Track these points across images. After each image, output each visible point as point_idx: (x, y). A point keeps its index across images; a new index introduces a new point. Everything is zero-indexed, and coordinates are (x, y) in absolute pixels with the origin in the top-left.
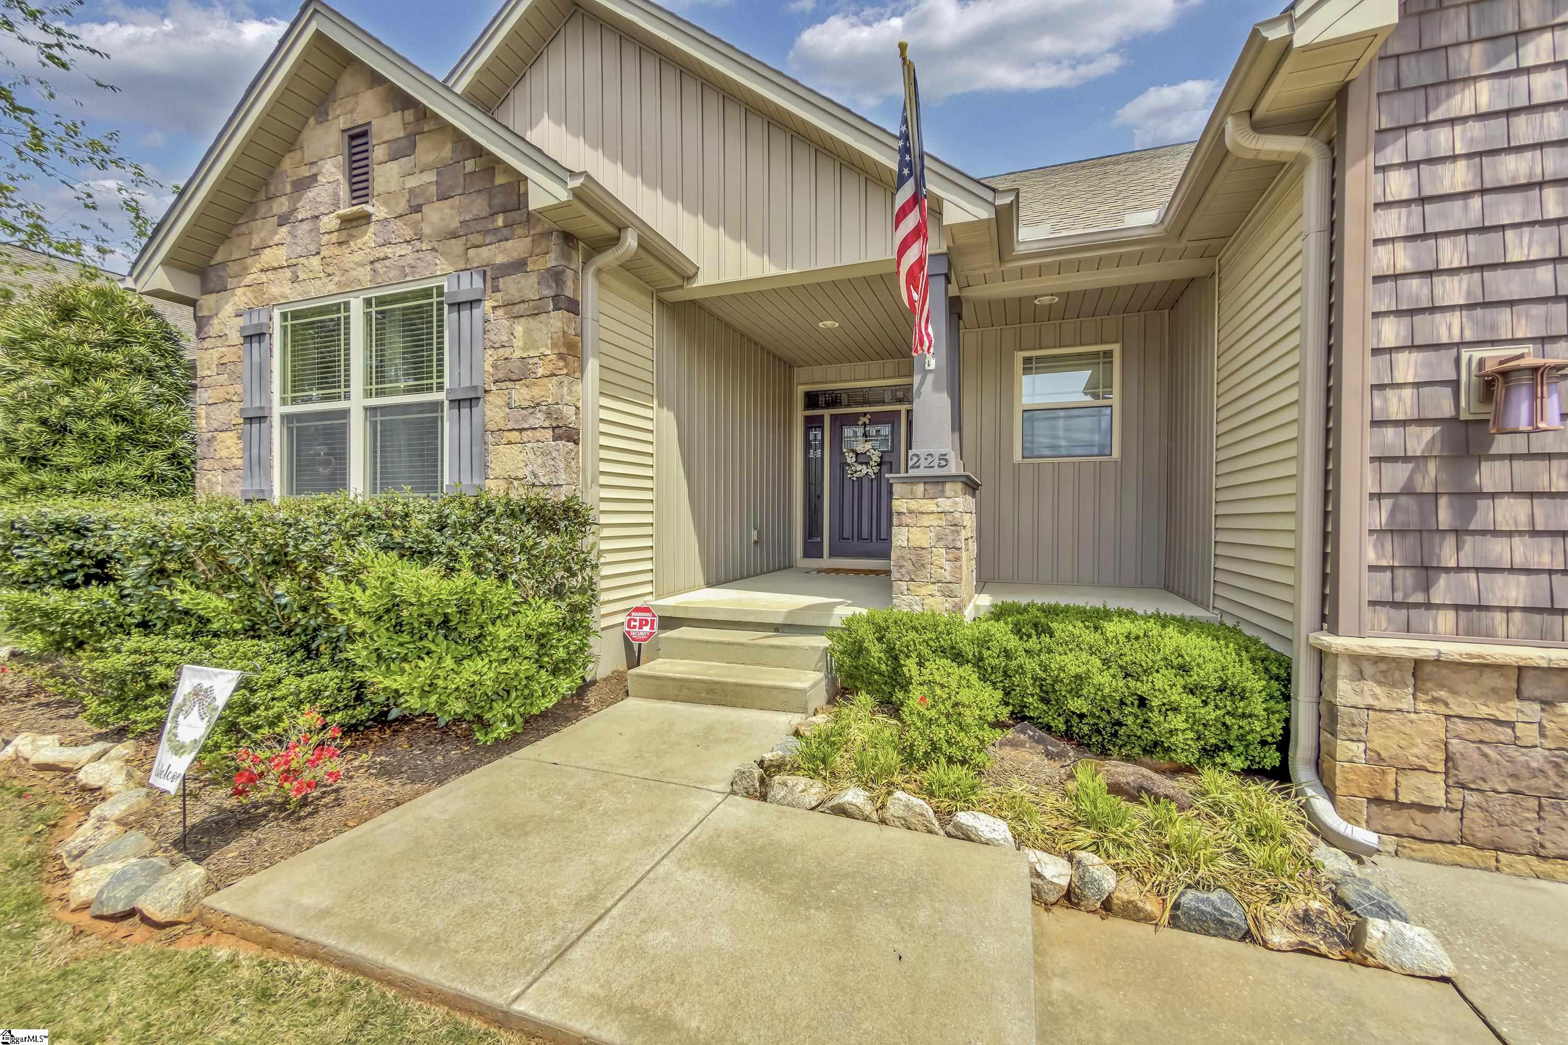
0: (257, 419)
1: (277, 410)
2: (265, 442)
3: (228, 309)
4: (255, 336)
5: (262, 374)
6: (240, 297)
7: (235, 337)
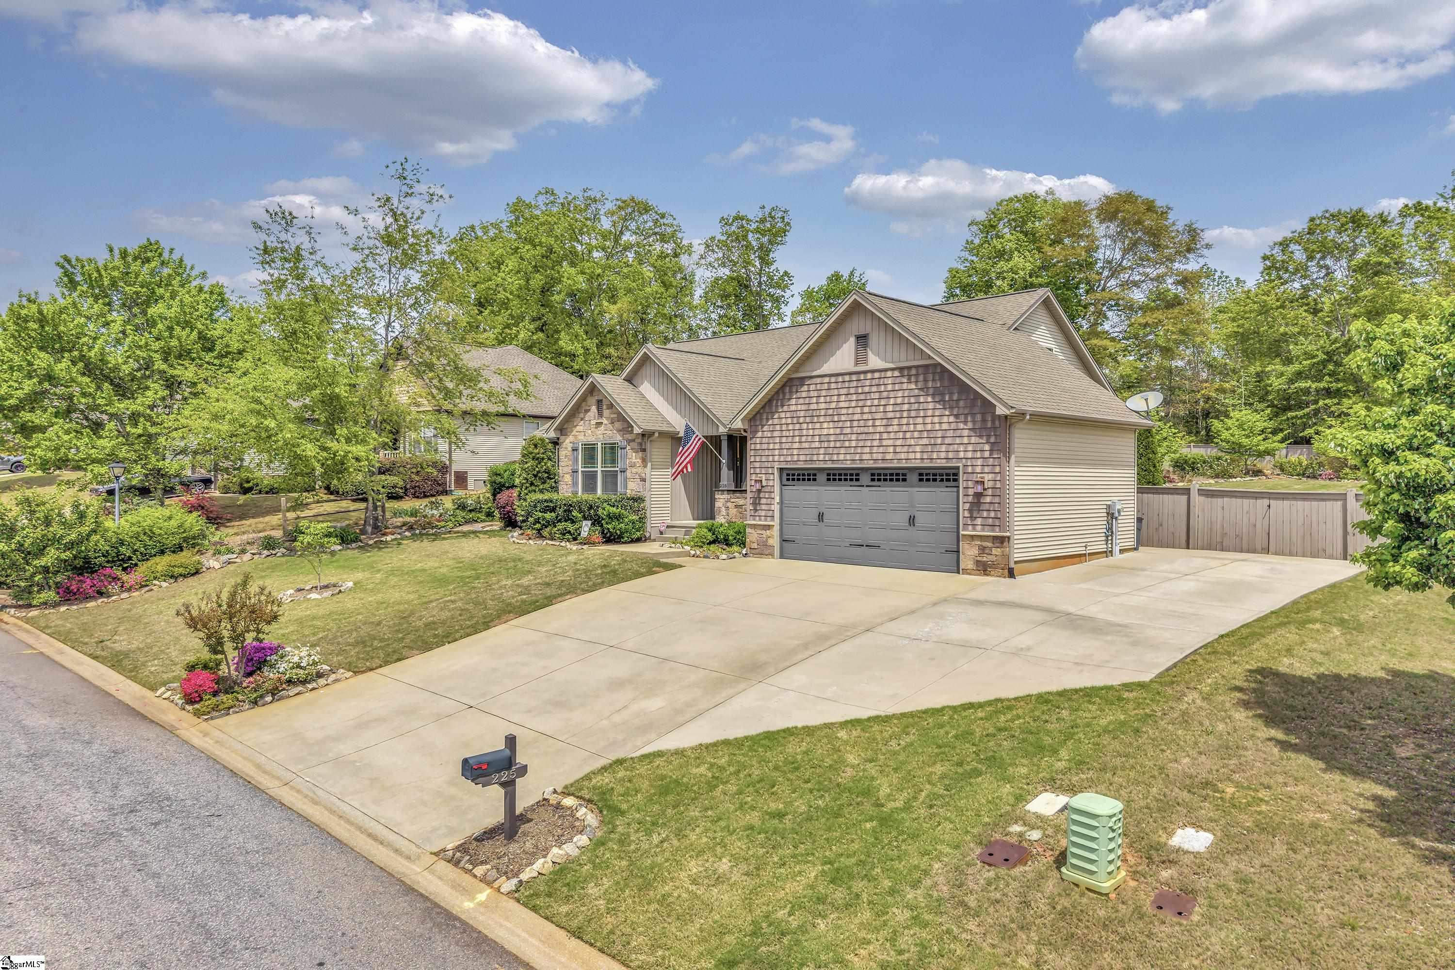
0: (575, 472)
1: (580, 469)
2: (577, 478)
3: (568, 441)
4: (575, 450)
5: (577, 460)
6: (570, 438)
7: (570, 449)
